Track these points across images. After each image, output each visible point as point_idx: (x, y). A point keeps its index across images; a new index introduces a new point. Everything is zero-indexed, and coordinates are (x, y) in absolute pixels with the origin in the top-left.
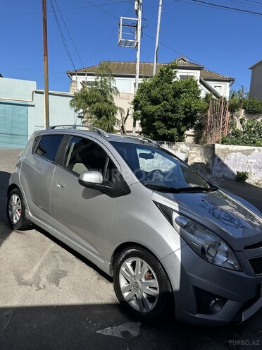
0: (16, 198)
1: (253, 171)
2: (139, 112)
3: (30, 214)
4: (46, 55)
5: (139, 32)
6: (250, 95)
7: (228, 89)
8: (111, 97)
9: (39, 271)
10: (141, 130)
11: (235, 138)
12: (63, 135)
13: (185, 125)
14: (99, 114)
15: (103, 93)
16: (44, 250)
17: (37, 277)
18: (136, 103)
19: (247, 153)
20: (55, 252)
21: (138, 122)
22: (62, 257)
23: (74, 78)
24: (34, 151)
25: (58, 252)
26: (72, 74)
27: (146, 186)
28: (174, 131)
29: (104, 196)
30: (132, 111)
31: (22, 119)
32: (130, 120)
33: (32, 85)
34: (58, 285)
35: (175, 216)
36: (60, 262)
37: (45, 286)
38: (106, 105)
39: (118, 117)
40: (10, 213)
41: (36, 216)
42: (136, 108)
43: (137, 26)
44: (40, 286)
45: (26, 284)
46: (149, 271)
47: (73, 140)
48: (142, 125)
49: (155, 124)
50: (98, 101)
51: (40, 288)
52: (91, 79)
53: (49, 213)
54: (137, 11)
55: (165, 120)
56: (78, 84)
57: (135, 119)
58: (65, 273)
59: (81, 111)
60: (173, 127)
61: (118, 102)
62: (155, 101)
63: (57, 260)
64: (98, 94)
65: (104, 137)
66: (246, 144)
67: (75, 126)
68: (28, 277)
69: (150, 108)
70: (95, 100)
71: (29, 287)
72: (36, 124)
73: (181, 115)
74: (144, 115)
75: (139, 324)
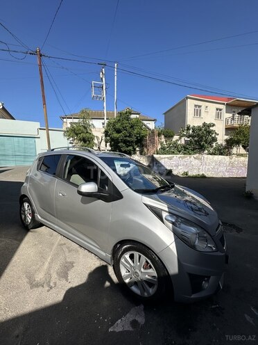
0: (27, 204)
1: (174, 168)
2: (108, 138)
3: (39, 217)
4: (45, 104)
5: (104, 91)
6: (165, 127)
7: (154, 125)
8: (90, 130)
9: (49, 268)
10: (110, 149)
11: (164, 151)
12: (61, 155)
13: (136, 144)
14: (84, 140)
15: (85, 128)
16: (53, 244)
17: (48, 274)
18: (106, 133)
19: (170, 159)
20: (62, 245)
21: (108, 144)
22: (68, 248)
23: (65, 120)
24: (39, 168)
25: (65, 244)
26: (63, 118)
27: (135, 191)
28: (131, 148)
29: (100, 201)
30: (104, 138)
31: (32, 147)
32: (103, 143)
33: (38, 125)
34: (67, 280)
35: (165, 215)
36: (67, 254)
37: (55, 284)
38: (88, 135)
39: (96, 141)
40: (23, 216)
41: (44, 219)
42: (106, 136)
43: (102, 88)
44: (52, 284)
45: (37, 286)
46: (147, 262)
47: (69, 158)
48: (111, 146)
49: (119, 145)
50: (83, 132)
51: (51, 288)
52: (76, 121)
53: (54, 216)
54: (102, 79)
55: (125, 142)
56: (68, 123)
57: (106, 142)
58: (72, 265)
59: (71, 139)
60: (130, 146)
61: (95, 133)
62: (118, 131)
63: (64, 252)
64: (82, 128)
65: (94, 154)
66: (169, 154)
67: (68, 148)
68: (40, 277)
69: (116, 135)
70: (80, 132)
71: (40, 289)
72: (41, 148)
73: (134, 139)
74: (112, 140)
75: (142, 307)
